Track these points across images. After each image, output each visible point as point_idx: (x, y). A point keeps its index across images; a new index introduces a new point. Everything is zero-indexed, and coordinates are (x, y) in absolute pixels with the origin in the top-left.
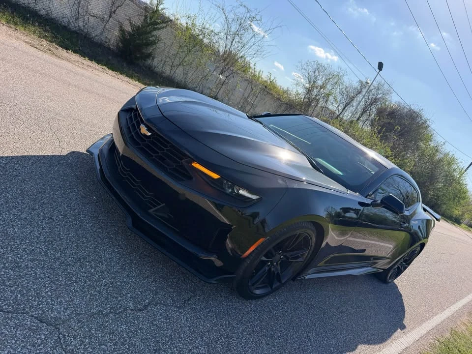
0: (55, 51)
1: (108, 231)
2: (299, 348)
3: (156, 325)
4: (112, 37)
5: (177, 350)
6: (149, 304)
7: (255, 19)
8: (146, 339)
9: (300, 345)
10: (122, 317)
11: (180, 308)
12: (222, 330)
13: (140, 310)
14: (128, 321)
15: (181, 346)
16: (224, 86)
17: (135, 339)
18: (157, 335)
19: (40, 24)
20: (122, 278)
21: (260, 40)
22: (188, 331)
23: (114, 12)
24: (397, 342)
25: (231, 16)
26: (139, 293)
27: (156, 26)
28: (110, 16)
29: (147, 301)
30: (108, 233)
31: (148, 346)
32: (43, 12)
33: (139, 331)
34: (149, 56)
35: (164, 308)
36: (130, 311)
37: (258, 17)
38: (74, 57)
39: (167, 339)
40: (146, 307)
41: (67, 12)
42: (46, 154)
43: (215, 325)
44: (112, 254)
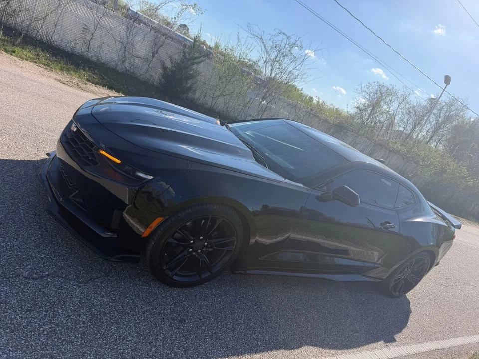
0: (83, 86)
1: (41, 217)
2: (211, 335)
3: (44, 291)
4: (156, 75)
5: (53, 314)
6: (48, 275)
7: (295, 45)
8: (25, 300)
9: (216, 333)
10: (10, 281)
11: (81, 283)
12: (120, 306)
13: (34, 279)
14: (14, 285)
15: (60, 312)
16: (266, 112)
17: (12, 299)
18: (39, 299)
19: (90, 68)
20: (31, 253)
21: (299, 64)
22: (77, 302)
23: (157, 53)
24: (368, 352)
25: (270, 44)
26: (43, 266)
27: (195, 61)
28: (153, 56)
29: (47, 273)
30: (40, 220)
31: (22, 305)
32: (94, 59)
33: (21, 294)
34: (189, 89)
35: (62, 281)
36: (21, 278)
37: (298, 43)
38: (101, 90)
39: (48, 304)
40: (42, 277)
41: (115, 57)
42: (16, 159)
43: (114, 301)
44: (33, 235)
